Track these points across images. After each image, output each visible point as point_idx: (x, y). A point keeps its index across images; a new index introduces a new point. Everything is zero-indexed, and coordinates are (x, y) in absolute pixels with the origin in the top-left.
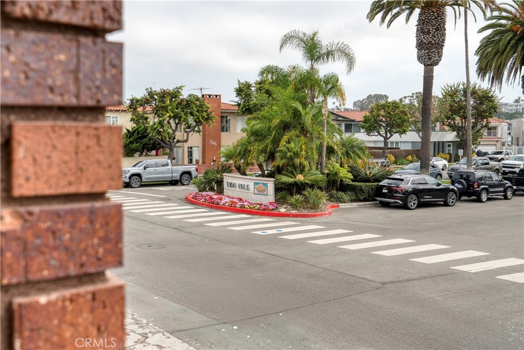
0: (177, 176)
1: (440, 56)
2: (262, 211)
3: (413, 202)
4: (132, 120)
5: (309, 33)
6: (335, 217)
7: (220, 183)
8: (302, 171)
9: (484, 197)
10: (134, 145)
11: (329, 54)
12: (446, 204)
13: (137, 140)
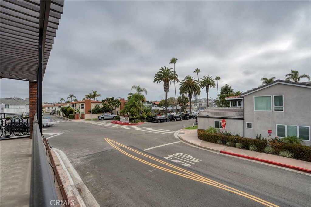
0: (112, 117)
1: (168, 91)
2: (126, 124)
3: (159, 121)
4: (102, 105)
5: (138, 86)
6: (142, 125)
7: (119, 118)
8: (135, 115)
9: (176, 120)
10: (103, 111)
11: (142, 90)
12: (167, 122)
13: (104, 110)
